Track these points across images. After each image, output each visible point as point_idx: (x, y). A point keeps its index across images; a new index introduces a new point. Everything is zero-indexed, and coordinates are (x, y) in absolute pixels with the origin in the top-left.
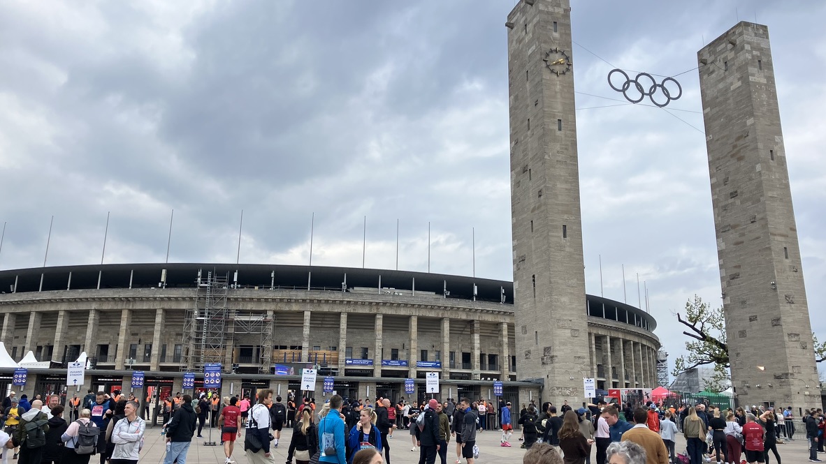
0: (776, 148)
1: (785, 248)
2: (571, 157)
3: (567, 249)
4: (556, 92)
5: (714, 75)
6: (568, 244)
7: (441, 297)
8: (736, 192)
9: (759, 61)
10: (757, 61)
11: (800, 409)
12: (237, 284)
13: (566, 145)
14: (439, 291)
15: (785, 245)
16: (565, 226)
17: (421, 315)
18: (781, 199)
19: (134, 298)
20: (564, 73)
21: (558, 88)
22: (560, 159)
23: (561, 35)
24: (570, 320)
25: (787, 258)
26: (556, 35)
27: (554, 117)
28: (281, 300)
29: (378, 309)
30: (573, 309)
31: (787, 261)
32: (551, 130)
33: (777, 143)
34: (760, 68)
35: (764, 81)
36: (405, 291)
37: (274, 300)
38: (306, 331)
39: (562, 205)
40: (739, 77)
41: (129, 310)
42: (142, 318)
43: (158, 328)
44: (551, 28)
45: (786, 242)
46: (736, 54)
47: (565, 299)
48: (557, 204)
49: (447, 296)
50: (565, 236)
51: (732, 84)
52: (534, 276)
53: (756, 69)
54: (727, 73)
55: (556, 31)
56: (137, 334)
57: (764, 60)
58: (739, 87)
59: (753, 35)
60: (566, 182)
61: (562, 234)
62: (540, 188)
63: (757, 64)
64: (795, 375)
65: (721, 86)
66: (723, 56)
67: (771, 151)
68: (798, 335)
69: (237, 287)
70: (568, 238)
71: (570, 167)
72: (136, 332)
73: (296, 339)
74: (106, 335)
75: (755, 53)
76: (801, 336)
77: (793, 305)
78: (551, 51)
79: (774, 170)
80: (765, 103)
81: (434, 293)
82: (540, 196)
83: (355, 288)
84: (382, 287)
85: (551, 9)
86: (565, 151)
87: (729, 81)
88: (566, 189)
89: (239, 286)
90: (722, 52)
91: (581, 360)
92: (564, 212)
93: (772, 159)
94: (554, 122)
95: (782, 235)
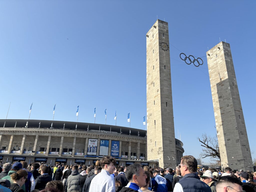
0: (234, 82)
1: (239, 115)
2: (169, 78)
3: (168, 111)
4: (164, 56)
5: (212, 59)
6: (168, 109)
7: (119, 134)
8: (221, 96)
9: (228, 54)
10: (227, 54)
12: (52, 127)
13: (167, 74)
14: (119, 132)
15: (239, 114)
16: (167, 103)
17: (112, 139)
18: (237, 99)
19: (16, 131)
20: (166, 50)
21: (165, 55)
22: (165, 79)
23: (166, 38)
24: (169, 137)
26: (164, 38)
27: (163, 65)
28: (67, 133)
29: (99, 137)
30: (170, 133)
31: (240, 120)
32: (162, 69)
33: (234, 81)
34: (228, 56)
35: (229, 60)
36: (108, 132)
37: (64, 133)
38: (74, 144)
39: (166, 95)
40: (221, 59)
41: (14, 135)
42: (18, 138)
43: (23, 141)
44: (162, 35)
46: (220, 52)
47: (167, 129)
48: (164, 95)
49: (121, 134)
50: (167, 106)
51: (219, 61)
52: (155, 121)
54: (217, 58)
55: (164, 36)
56: (16, 144)
57: (229, 54)
58: (221, 62)
59: (225, 46)
60: (167, 87)
61: (166, 105)
62: (158, 89)
63: (227, 55)
64: (245, 160)
65: (215, 62)
66: (215, 53)
67: (233, 83)
68: (245, 146)
69: (52, 128)
70: (168, 107)
71: (168, 82)
72: (16, 143)
73: (71, 146)
74: (6, 143)
75: (226, 51)
76: (246, 146)
77: (243, 135)
78: (162, 43)
79: (234, 89)
80: (230, 67)
81: (117, 133)
82: (158, 91)
83: (92, 130)
84: (100, 130)
85: (162, 29)
86: (167, 76)
87: (217, 60)
88: (167, 90)
89: (53, 128)
90: (215, 52)
91: (173, 153)
92: (166, 98)
93: (233, 85)
94: (163, 66)
95: (238, 111)
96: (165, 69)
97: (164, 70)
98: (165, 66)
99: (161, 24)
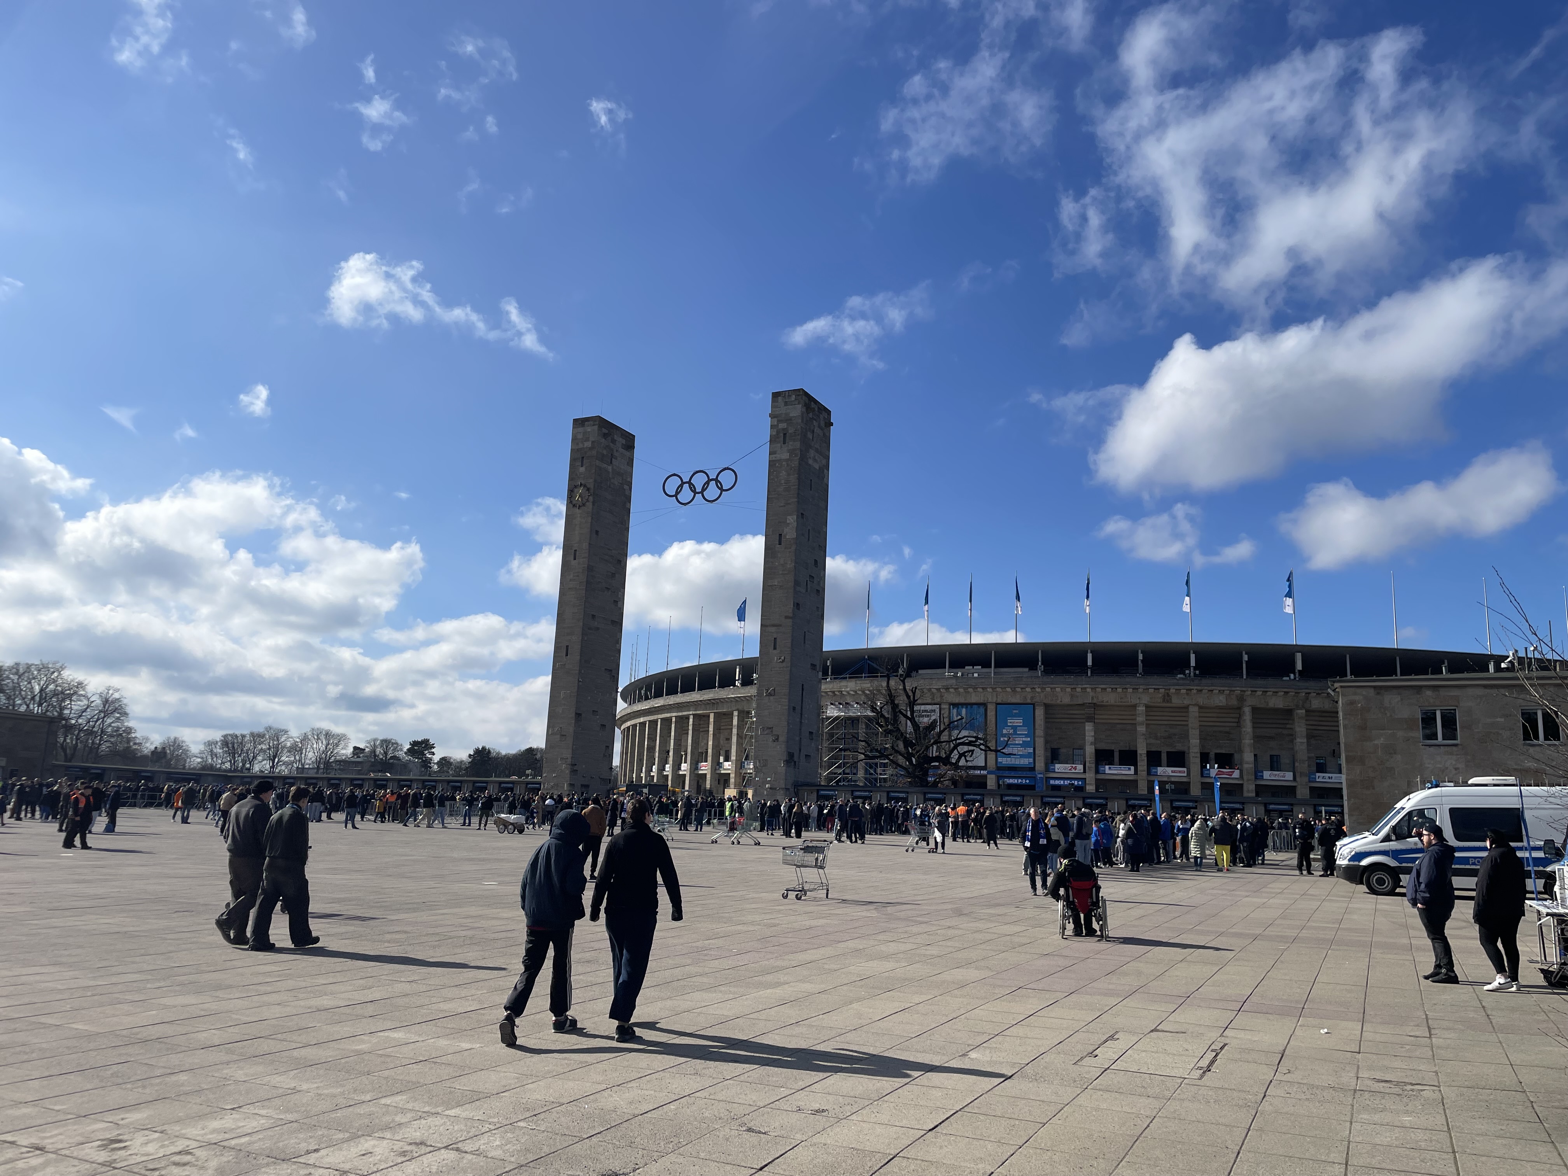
0: (785, 532)
1: (776, 639)
2: (581, 582)
4: (575, 525)
7: (1033, 673)
13: (578, 573)
14: (1031, 666)
15: (775, 636)
16: (568, 647)
17: (1002, 700)
20: (584, 505)
21: (578, 520)
22: (571, 586)
23: (587, 468)
25: (775, 648)
26: (582, 469)
27: (572, 549)
31: (775, 652)
34: (784, 443)
39: (568, 627)
45: (777, 633)
48: (564, 628)
49: (1042, 672)
50: (567, 655)
53: (779, 445)
55: (582, 466)
57: (792, 431)
59: (783, 405)
63: (782, 439)
67: (780, 535)
70: (569, 656)
71: (578, 592)
75: (781, 426)
77: (772, 698)
80: (782, 481)
85: (581, 446)
86: (577, 578)
88: (573, 613)
92: (568, 634)
93: (780, 544)
94: (571, 554)
95: (774, 626)
96: (575, 559)
97: (574, 562)
98: (576, 551)
99: (581, 429)
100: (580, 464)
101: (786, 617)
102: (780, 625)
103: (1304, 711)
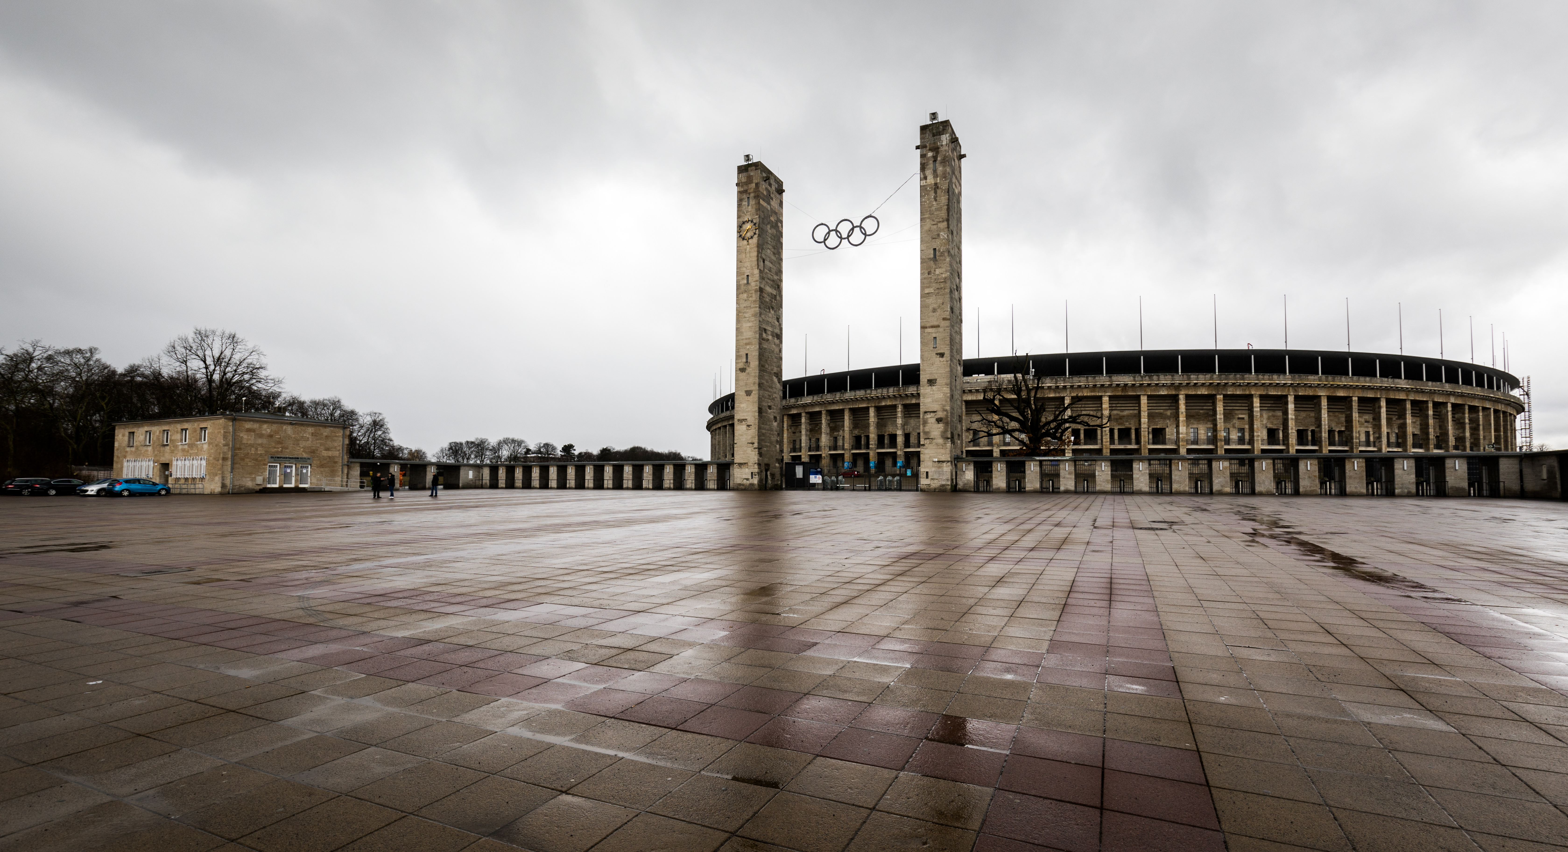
2: (754, 301)
3: (748, 370)
4: (746, 254)
11: (927, 473)
15: (934, 335)
16: (747, 354)
21: (748, 250)
22: (746, 305)
23: (753, 206)
24: (746, 419)
26: (748, 208)
27: (744, 274)
30: (748, 411)
31: (935, 349)
33: (942, 240)
34: (934, 169)
35: (936, 181)
39: (746, 339)
45: (936, 333)
47: (742, 405)
48: (743, 339)
50: (747, 362)
53: (927, 172)
55: (749, 204)
57: (940, 158)
59: (931, 136)
60: (750, 321)
61: (745, 360)
63: (932, 165)
64: (926, 445)
68: (935, 412)
71: (753, 310)
75: (930, 155)
77: (934, 387)
85: (744, 188)
88: (749, 327)
92: (747, 344)
93: (934, 257)
94: (743, 279)
95: (932, 327)
96: (747, 283)
97: (746, 286)
98: (748, 276)
99: (745, 174)
100: (746, 203)
101: (944, 319)
102: (938, 326)
103: (1222, 396)
